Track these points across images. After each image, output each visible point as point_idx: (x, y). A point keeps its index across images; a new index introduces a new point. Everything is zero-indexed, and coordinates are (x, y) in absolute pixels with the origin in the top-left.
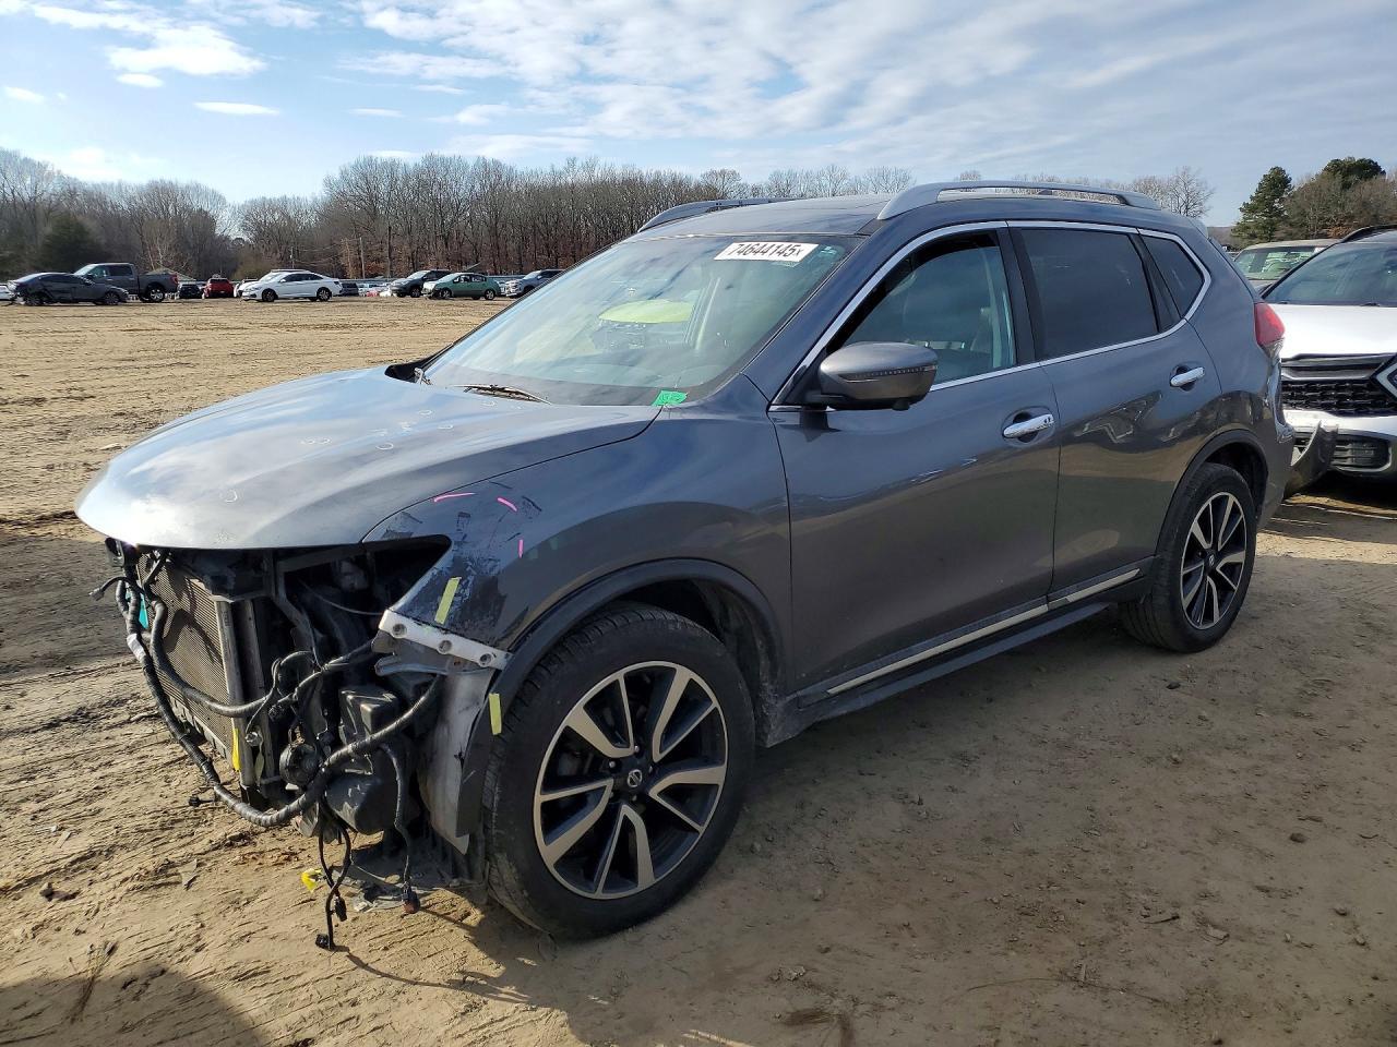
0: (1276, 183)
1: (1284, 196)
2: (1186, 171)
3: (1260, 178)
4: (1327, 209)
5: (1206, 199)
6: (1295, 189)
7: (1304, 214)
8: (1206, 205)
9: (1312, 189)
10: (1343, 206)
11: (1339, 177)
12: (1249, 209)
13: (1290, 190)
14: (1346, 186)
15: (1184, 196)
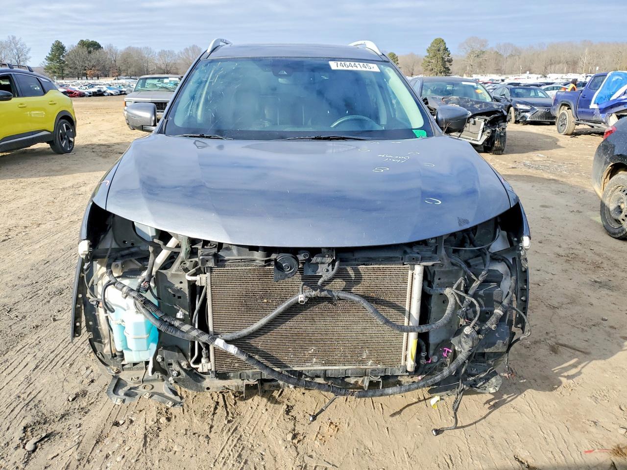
0: (59, 48)
1: (64, 54)
2: (14, 38)
3: (51, 45)
4: (84, 61)
5: (27, 52)
6: (68, 52)
7: (75, 63)
8: (28, 56)
9: (75, 52)
10: (90, 61)
11: (85, 49)
12: (50, 59)
13: (66, 52)
14: (90, 52)
15: (15, 51)
